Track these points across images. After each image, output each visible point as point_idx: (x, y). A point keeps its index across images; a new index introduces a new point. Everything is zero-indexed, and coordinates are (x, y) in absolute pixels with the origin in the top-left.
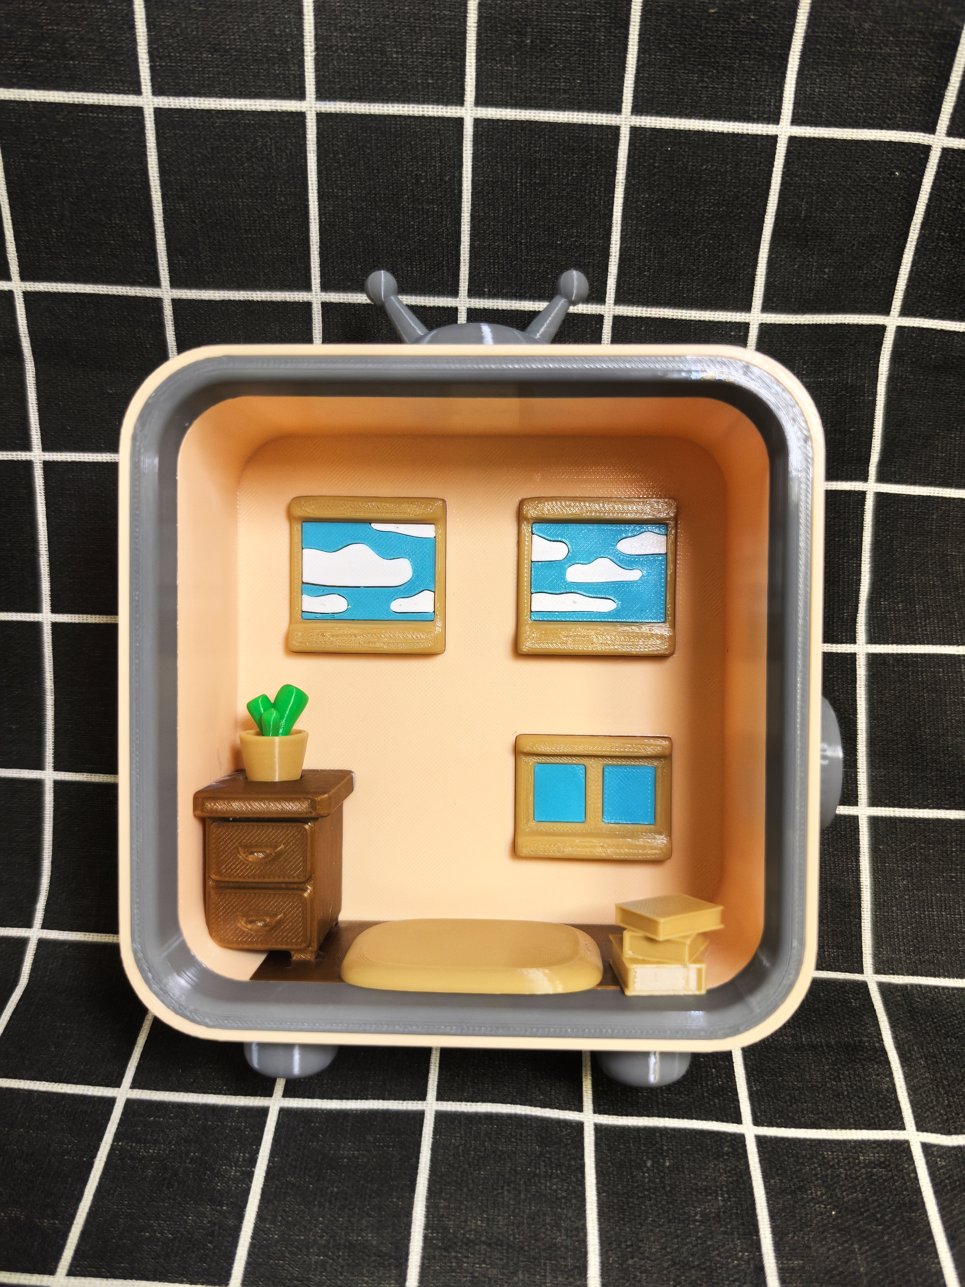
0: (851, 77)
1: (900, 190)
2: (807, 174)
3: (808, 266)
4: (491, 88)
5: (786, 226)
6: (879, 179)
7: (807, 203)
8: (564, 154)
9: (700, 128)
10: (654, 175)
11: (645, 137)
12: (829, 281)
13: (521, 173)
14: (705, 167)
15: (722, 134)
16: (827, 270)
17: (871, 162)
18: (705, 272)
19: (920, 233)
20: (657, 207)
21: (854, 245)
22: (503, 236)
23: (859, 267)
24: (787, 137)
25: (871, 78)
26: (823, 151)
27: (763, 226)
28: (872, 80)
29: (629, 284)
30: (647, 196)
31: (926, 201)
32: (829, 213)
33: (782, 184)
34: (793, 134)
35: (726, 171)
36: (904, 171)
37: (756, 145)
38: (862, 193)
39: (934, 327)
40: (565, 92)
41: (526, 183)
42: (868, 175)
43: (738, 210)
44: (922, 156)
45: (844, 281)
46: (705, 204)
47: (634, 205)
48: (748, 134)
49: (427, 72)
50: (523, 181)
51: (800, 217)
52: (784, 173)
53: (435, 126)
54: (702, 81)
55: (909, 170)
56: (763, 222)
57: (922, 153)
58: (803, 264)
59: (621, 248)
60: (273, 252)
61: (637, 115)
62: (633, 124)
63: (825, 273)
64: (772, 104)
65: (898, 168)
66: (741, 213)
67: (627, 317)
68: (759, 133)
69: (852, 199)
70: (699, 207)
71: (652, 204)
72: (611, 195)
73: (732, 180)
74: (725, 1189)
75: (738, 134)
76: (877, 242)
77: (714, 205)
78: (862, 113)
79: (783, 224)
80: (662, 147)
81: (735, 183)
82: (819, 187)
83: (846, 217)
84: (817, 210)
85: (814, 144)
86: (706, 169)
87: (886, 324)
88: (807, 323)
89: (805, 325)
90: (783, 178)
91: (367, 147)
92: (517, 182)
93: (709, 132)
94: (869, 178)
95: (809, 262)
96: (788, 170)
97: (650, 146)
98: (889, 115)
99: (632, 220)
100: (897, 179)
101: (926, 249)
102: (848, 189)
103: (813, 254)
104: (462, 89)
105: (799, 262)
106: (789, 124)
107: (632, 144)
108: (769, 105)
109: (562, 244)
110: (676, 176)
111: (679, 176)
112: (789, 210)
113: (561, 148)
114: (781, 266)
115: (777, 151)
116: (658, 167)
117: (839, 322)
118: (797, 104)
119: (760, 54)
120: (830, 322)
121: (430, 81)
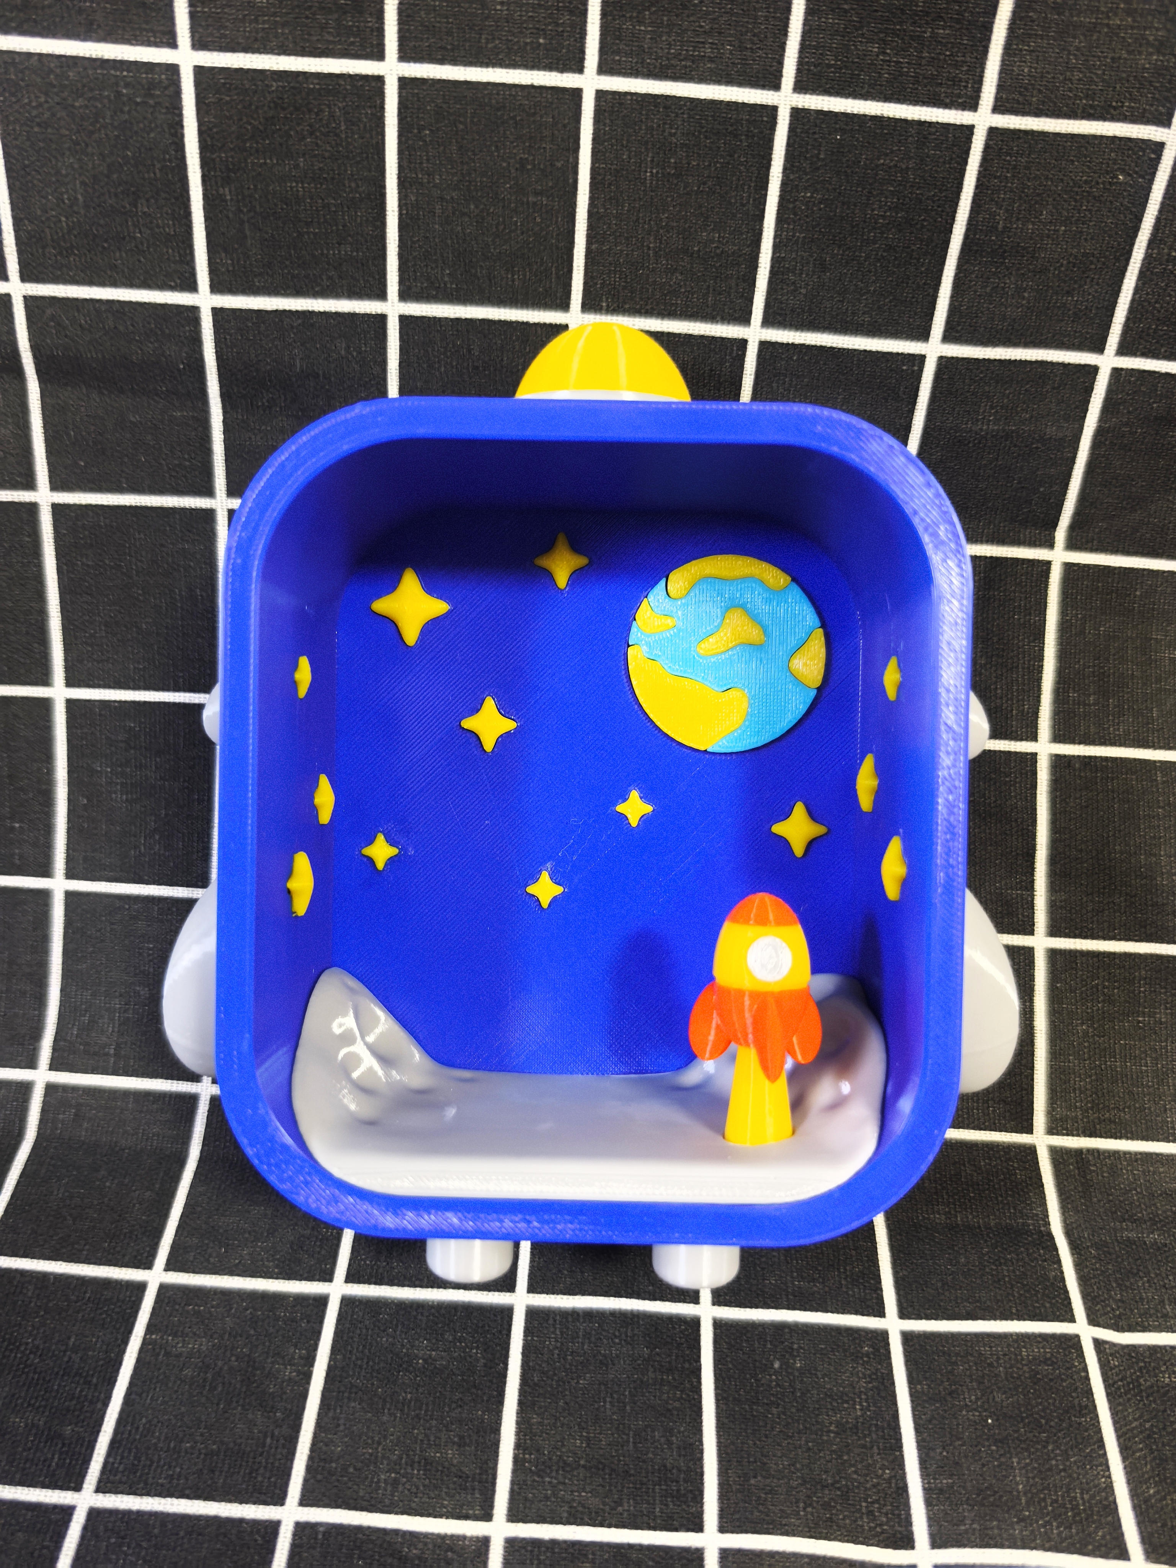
0: (1069, 54)
1: (1124, 198)
2: (1009, 175)
3: (1003, 288)
4: (618, 52)
5: (979, 239)
6: (1098, 183)
7: (1007, 210)
8: (706, 137)
9: (879, 113)
10: (818, 169)
11: (809, 121)
12: (1028, 308)
13: (652, 161)
14: (882, 161)
15: (905, 121)
16: (1026, 295)
17: (1089, 162)
18: (875, 291)
19: (1146, 253)
20: (820, 209)
21: (1062, 265)
22: (627, 239)
23: (1068, 293)
24: (986, 128)
25: (1094, 56)
26: (1030, 147)
27: (950, 238)
28: (1096, 59)
29: (781, 303)
30: (809, 195)
31: (1156, 213)
32: (1033, 223)
33: (977, 187)
34: (994, 125)
35: (907, 168)
36: (1130, 175)
37: (947, 137)
38: (1076, 201)
39: (1157, 370)
40: (711, 60)
41: (657, 172)
42: (1085, 178)
43: (920, 216)
44: (1153, 156)
45: (1048, 309)
46: (880, 208)
47: (791, 206)
48: (938, 123)
49: (538, 29)
50: (654, 171)
51: (996, 228)
52: (980, 173)
53: (546, 97)
54: (884, 53)
55: (1136, 173)
56: (951, 232)
57: (1154, 152)
58: (997, 287)
59: (773, 259)
60: (339, 251)
61: (799, 93)
62: (794, 104)
63: (1024, 298)
64: (970, 85)
65: (1123, 171)
66: (924, 220)
67: (777, 343)
68: (952, 121)
69: (1063, 209)
70: (873, 210)
71: (814, 205)
72: (763, 192)
73: (914, 179)
74: (863, 1397)
75: (925, 122)
76: (1092, 263)
77: (890, 209)
78: (1081, 100)
79: (975, 235)
80: (829, 134)
81: (919, 183)
82: (1023, 192)
83: (1054, 230)
84: (1018, 219)
85: (1019, 138)
86: (883, 164)
87: (1099, 364)
88: (998, 357)
89: (995, 360)
90: (978, 180)
91: (460, 122)
92: (646, 172)
93: (889, 118)
94: (1086, 182)
95: (1005, 284)
96: (985, 170)
97: (814, 133)
98: (1114, 104)
99: (789, 224)
100: (1120, 184)
101: (1152, 273)
102: (1059, 195)
103: (1011, 274)
104: (582, 51)
105: (994, 283)
106: (989, 111)
107: (792, 130)
108: (966, 87)
109: (699, 251)
110: (846, 172)
111: (849, 171)
112: (984, 219)
113: (704, 130)
114: (970, 287)
115: (973, 145)
116: (823, 160)
117: (1040, 359)
118: (1000, 87)
119: (958, 21)
120: (1028, 358)
121: (541, 41)
